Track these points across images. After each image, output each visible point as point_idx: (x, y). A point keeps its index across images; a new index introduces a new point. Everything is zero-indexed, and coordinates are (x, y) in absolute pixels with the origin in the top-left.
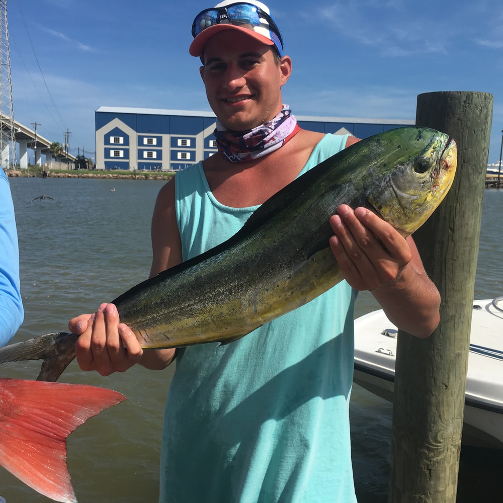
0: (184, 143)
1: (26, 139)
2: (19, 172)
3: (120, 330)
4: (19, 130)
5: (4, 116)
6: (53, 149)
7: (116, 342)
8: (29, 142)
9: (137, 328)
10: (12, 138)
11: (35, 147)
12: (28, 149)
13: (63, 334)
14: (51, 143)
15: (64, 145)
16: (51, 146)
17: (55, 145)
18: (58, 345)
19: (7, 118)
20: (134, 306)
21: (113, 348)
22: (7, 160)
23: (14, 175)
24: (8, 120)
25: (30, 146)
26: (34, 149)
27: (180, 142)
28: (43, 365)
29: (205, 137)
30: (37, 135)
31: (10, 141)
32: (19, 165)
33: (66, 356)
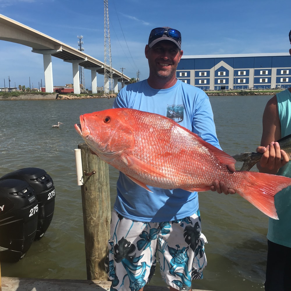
0: (203, 74)
1: (118, 77)
2: (114, 95)
3: (281, 152)
4: (114, 72)
5: (107, 65)
6: (131, 81)
7: (279, 156)
8: (119, 78)
9: (288, 152)
10: (111, 77)
11: (122, 81)
12: (118, 82)
13: (253, 153)
14: (130, 79)
15: (136, 79)
16: (130, 80)
17: (133, 79)
18: (251, 157)
19: (108, 66)
20: (287, 143)
21: (279, 158)
22: (108, 89)
23: (112, 96)
24: (109, 67)
25: (119, 80)
26: (121, 82)
27: (200, 74)
28: (244, 164)
29: (215, 70)
30: (123, 75)
31: (109, 79)
32: (114, 91)
33: (254, 161)
